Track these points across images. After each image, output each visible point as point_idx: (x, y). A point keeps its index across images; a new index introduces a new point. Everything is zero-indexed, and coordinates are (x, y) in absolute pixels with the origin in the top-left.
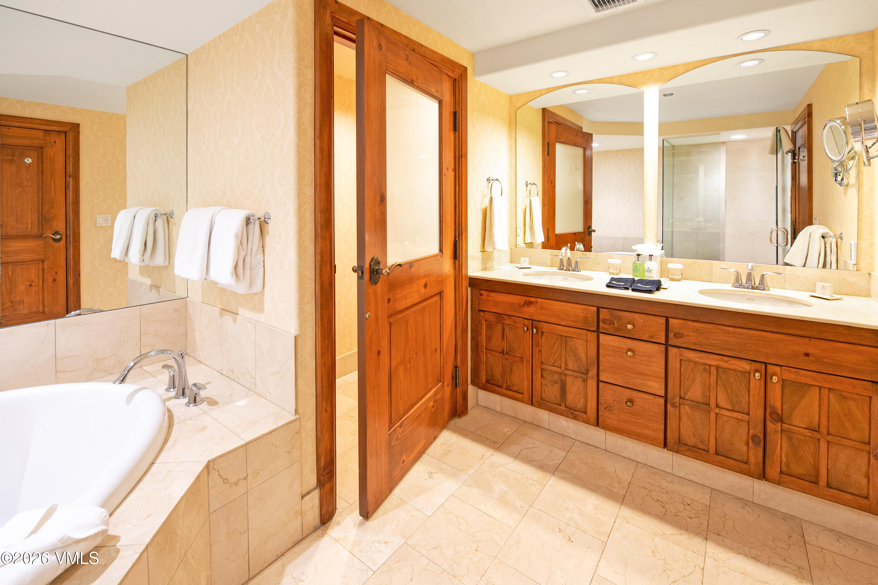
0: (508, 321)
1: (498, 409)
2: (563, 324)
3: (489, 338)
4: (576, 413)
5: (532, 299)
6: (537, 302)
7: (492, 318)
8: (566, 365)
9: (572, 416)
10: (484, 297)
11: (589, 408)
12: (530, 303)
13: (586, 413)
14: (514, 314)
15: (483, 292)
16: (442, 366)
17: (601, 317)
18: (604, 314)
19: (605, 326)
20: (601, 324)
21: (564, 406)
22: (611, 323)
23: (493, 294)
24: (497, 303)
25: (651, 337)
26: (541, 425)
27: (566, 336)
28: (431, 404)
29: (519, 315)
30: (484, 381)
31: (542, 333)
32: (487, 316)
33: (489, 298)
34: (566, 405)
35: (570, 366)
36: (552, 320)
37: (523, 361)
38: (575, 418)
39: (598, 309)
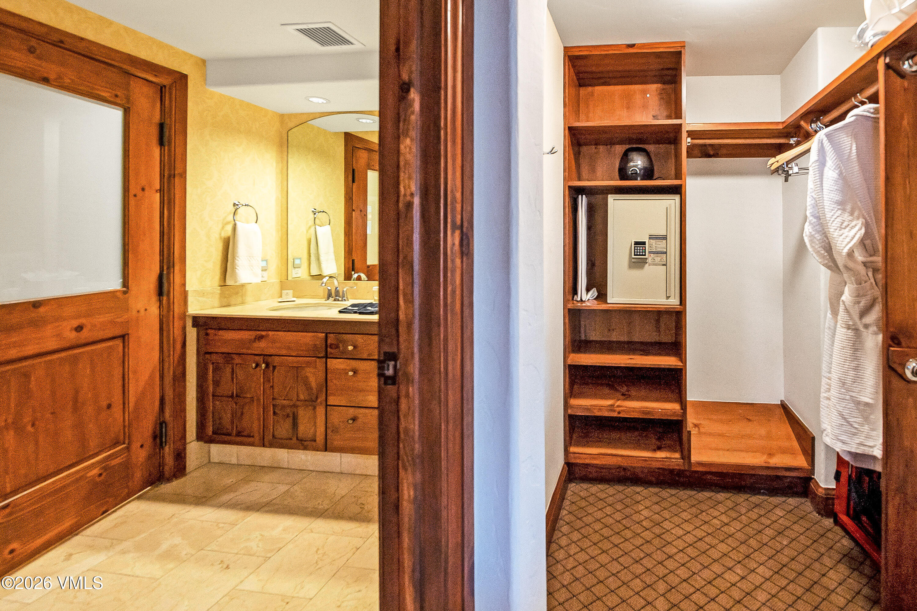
0: (237, 360)
1: (234, 461)
2: (294, 354)
3: (217, 383)
4: (306, 443)
5: (264, 333)
6: (267, 336)
7: (220, 360)
8: (298, 396)
9: (301, 447)
10: (210, 337)
11: (318, 434)
12: (261, 337)
13: (315, 441)
14: (244, 351)
15: (209, 331)
16: (127, 423)
17: (329, 342)
18: (332, 339)
19: (332, 351)
20: (329, 349)
21: (295, 439)
22: (337, 347)
23: (221, 332)
24: (226, 342)
25: (369, 355)
26: (281, 466)
27: (297, 367)
28: (96, 471)
29: (249, 352)
30: (210, 433)
31: (274, 367)
32: (214, 357)
33: (217, 337)
34: (297, 437)
35: (302, 397)
36: (284, 352)
37: (253, 401)
38: (305, 448)
39: (327, 334)
